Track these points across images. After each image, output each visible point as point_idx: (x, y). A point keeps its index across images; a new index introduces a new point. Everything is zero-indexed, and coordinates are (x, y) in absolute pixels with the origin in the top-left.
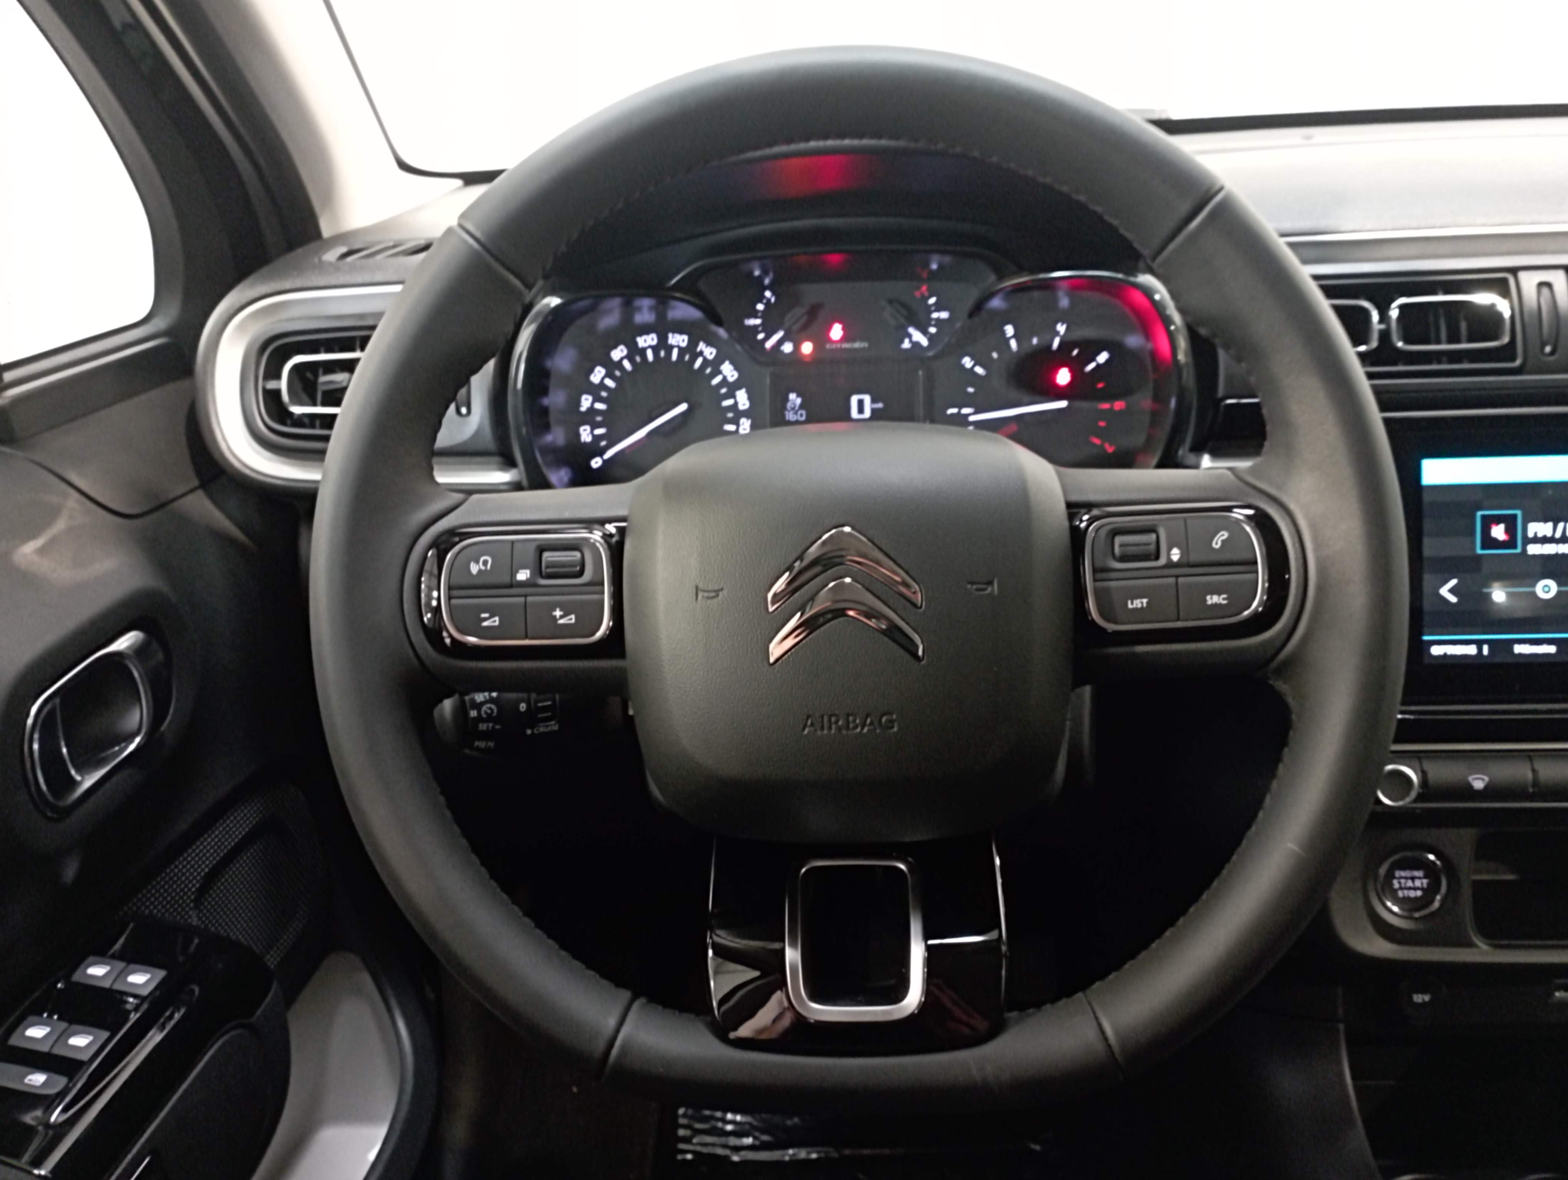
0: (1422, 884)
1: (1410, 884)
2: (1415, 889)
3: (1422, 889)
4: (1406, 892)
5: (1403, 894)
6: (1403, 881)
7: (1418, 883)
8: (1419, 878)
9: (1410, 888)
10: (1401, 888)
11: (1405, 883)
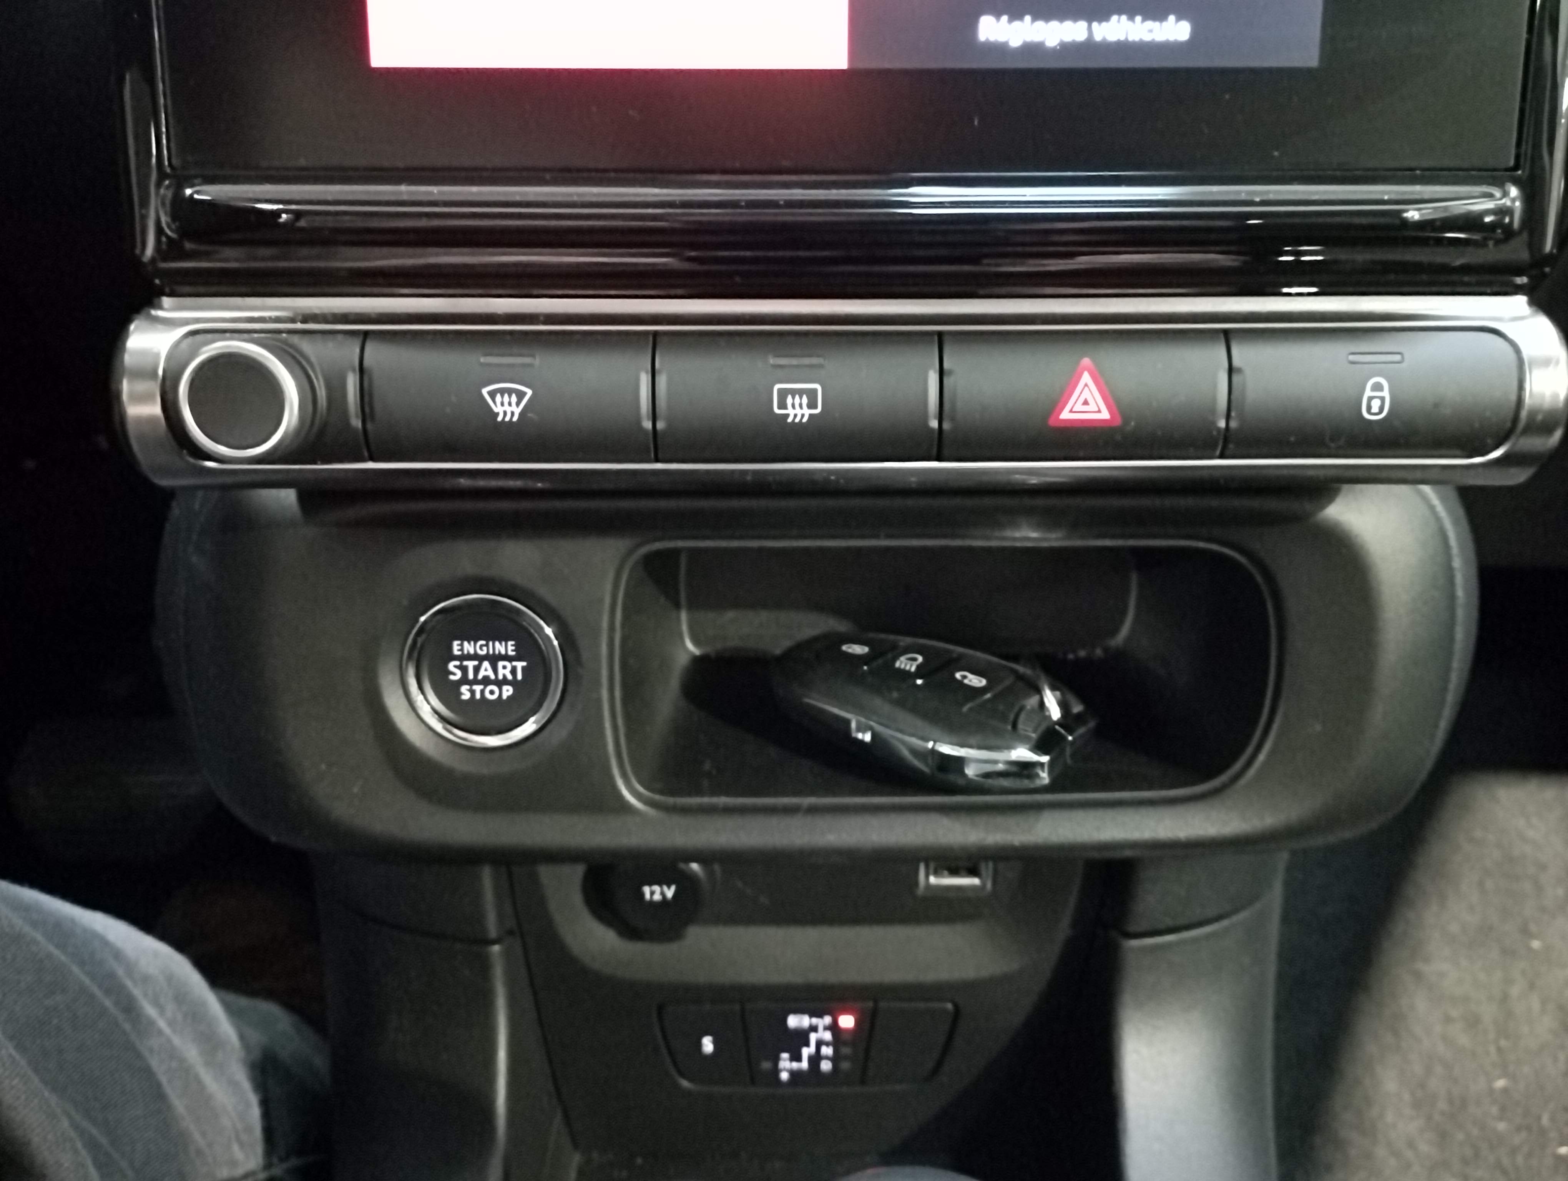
0: (514, 671)
1: (486, 670)
2: (500, 683)
3: (514, 683)
4: (478, 688)
5: (473, 692)
6: (471, 664)
7: (504, 670)
8: (506, 658)
9: (486, 681)
10: (464, 680)
11: (477, 669)
